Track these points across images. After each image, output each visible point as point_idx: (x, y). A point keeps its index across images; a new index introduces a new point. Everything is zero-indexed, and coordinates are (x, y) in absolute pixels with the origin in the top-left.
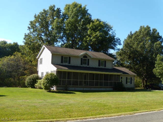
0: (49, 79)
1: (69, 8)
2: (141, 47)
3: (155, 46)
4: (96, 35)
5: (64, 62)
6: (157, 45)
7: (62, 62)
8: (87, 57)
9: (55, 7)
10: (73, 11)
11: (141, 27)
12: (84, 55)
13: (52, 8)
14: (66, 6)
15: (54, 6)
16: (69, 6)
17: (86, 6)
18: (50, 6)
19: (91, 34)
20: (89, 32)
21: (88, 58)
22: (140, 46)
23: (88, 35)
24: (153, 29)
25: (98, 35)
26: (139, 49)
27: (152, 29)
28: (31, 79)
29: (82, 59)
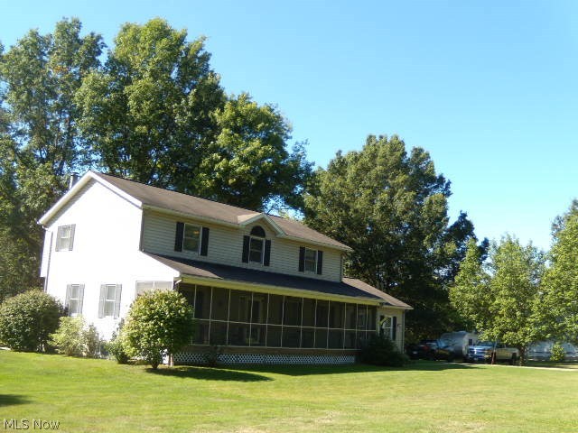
0: (161, 318)
1: (136, 40)
2: (382, 208)
3: (425, 208)
4: (253, 153)
5: (187, 249)
6: (434, 206)
7: (178, 247)
8: (263, 235)
9: (79, 27)
10: (152, 50)
11: (370, 138)
12: (254, 225)
13: (68, 32)
14: (125, 30)
15: (78, 24)
16: (137, 31)
17: (204, 39)
18: (60, 20)
19: (233, 145)
20: (222, 139)
21: (269, 236)
22: (378, 205)
23: (216, 149)
24: (415, 149)
25: (260, 152)
26: (377, 217)
27: (412, 149)
28: (23, 313)
29: (246, 238)
